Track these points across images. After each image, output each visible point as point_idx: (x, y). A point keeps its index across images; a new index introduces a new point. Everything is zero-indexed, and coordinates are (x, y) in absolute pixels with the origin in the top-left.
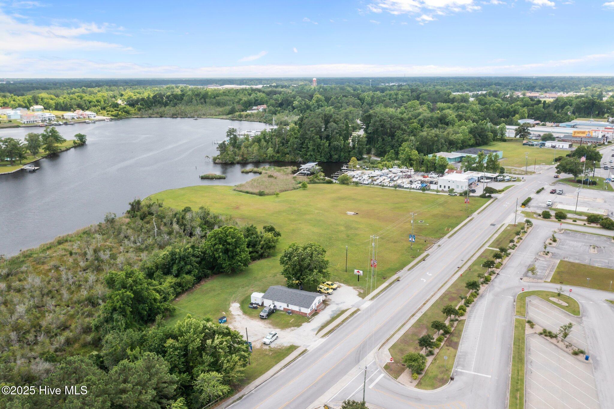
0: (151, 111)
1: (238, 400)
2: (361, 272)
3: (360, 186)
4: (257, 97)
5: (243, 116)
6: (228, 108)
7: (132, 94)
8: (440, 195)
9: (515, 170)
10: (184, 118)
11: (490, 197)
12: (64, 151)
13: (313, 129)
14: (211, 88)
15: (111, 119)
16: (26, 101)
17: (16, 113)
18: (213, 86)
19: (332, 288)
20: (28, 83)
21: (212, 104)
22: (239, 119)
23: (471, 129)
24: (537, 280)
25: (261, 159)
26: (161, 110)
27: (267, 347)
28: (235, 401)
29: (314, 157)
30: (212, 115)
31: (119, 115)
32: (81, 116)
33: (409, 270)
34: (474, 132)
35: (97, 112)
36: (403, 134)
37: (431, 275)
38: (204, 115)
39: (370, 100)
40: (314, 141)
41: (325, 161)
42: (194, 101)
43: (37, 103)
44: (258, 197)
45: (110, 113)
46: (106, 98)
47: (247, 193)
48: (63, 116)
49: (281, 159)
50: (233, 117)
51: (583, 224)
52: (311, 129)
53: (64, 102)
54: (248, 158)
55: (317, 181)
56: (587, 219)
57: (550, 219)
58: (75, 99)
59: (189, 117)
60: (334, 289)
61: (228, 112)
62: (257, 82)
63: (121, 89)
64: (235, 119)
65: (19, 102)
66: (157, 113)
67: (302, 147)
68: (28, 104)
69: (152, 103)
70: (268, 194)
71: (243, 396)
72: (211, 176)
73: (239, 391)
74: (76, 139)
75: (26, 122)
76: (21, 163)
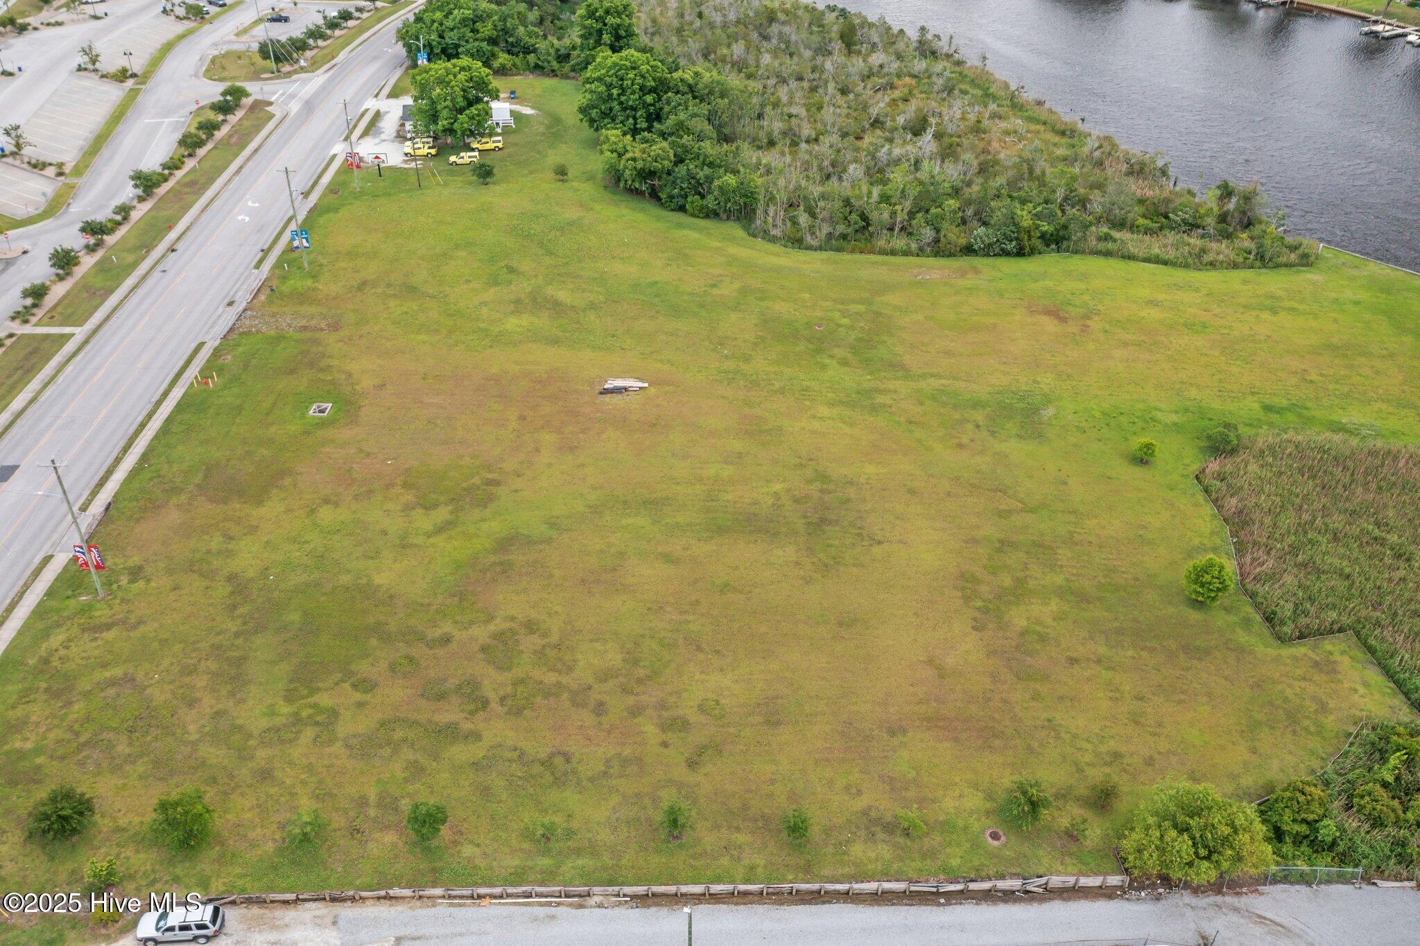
37: (240, 218)
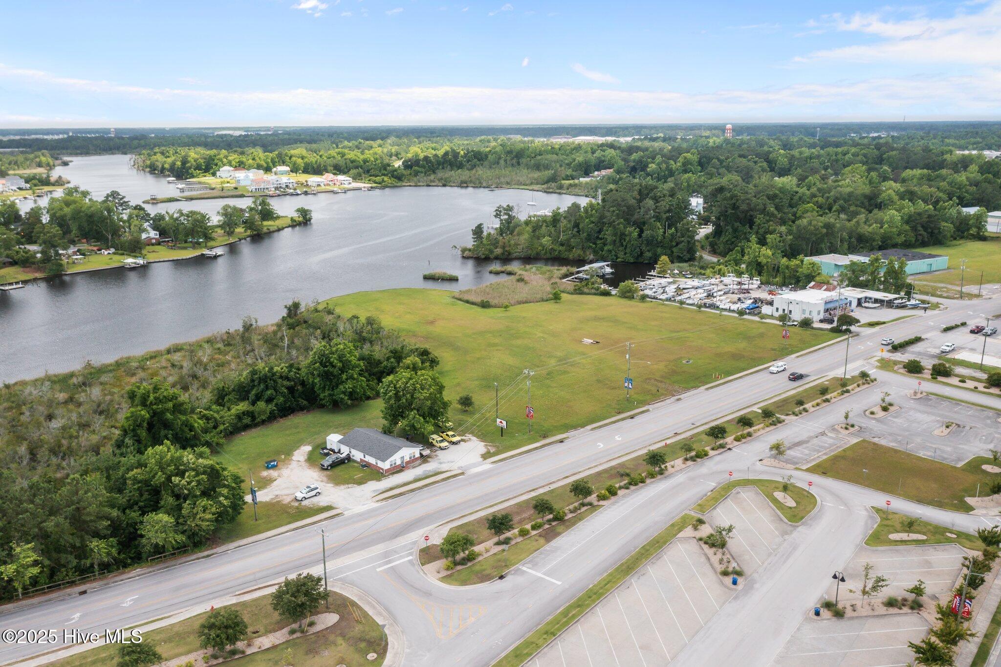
0: (432, 177)
1: (203, 557)
2: (504, 423)
3: (648, 302)
4: (604, 156)
5: (565, 186)
6: (549, 173)
7: (419, 151)
8: (765, 323)
9: (948, 290)
10: (477, 187)
11: (848, 331)
12: (274, 232)
13: (614, 209)
14: (540, 141)
15: (372, 188)
16: (269, 161)
17: (247, 177)
18: (561, 138)
19: (448, 442)
20: (294, 133)
21: (528, 167)
22: (558, 191)
23: (910, 216)
24: (784, 464)
25: (533, 254)
26: (446, 175)
27: (296, 504)
28: (198, 559)
29: (613, 253)
30: (520, 183)
31: (385, 182)
32: (331, 183)
33: (592, 429)
34: (913, 221)
35: (355, 178)
36: (768, 221)
37: (619, 439)
38: (508, 183)
39: (787, 162)
40: (614, 227)
41: (632, 260)
42: (502, 162)
43: (284, 163)
44: (479, 309)
45: (373, 178)
46: (378, 156)
47: (467, 302)
48: (306, 181)
49: (565, 255)
50: (547, 188)
51: (973, 387)
52: (611, 209)
53: (316, 162)
54: (512, 251)
55: (586, 290)
56: (988, 379)
57: (920, 375)
58: (334, 157)
59: (484, 187)
60: (453, 443)
61: (546, 179)
62: (633, 131)
63: (415, 142)
64: (551, 190)
65: (258, 161)
66: (440, 180)
67: (598, 238)
68: (271, 164)
69: (439, 163)
70: (495, 306)
71: (213, 554)
72: (437, 275)
73: (212, 548)
74: (295, 215)
75: (254, 190)
76: (206, 247)
